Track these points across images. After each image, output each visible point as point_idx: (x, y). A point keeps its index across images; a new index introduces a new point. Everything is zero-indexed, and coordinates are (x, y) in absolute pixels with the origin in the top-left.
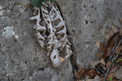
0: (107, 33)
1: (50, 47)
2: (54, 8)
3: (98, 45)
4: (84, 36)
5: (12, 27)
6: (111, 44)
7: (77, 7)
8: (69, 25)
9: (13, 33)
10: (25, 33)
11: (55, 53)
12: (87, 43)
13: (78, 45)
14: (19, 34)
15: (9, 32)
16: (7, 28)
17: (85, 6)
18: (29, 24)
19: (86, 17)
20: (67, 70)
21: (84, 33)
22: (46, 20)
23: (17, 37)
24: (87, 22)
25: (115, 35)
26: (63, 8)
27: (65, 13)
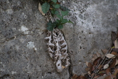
0: (93, 57)
1: (56, 58)
2: (60, 34)
3: (87, 63)
4: (79, 56)
5: (33, 43)
6: (95, 63)
7: (75, 37)
8: (69, 47)
9: (34, 47)
10: (41, 48)
11: (59, 62)
12: (80, 61)
13: (74, 61)
14: (37, 48)
15: (31, 45)
16: (30, 43)
17: (80, 37)
18: (44, 42)
19: (80, 44)
20: (66, 76)
21: (79, 54)
22: (55, 40)
23: (36, 49)
24: (81, 48)
25: (98, 58)
26: (66, 36)
27: (67, 39)
